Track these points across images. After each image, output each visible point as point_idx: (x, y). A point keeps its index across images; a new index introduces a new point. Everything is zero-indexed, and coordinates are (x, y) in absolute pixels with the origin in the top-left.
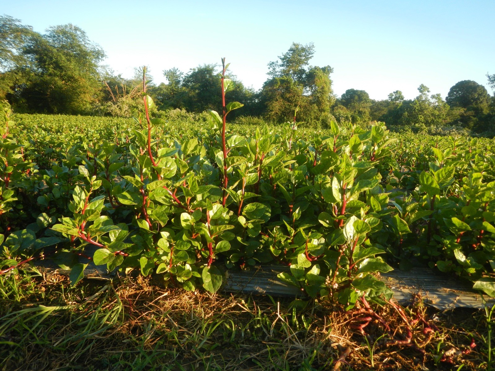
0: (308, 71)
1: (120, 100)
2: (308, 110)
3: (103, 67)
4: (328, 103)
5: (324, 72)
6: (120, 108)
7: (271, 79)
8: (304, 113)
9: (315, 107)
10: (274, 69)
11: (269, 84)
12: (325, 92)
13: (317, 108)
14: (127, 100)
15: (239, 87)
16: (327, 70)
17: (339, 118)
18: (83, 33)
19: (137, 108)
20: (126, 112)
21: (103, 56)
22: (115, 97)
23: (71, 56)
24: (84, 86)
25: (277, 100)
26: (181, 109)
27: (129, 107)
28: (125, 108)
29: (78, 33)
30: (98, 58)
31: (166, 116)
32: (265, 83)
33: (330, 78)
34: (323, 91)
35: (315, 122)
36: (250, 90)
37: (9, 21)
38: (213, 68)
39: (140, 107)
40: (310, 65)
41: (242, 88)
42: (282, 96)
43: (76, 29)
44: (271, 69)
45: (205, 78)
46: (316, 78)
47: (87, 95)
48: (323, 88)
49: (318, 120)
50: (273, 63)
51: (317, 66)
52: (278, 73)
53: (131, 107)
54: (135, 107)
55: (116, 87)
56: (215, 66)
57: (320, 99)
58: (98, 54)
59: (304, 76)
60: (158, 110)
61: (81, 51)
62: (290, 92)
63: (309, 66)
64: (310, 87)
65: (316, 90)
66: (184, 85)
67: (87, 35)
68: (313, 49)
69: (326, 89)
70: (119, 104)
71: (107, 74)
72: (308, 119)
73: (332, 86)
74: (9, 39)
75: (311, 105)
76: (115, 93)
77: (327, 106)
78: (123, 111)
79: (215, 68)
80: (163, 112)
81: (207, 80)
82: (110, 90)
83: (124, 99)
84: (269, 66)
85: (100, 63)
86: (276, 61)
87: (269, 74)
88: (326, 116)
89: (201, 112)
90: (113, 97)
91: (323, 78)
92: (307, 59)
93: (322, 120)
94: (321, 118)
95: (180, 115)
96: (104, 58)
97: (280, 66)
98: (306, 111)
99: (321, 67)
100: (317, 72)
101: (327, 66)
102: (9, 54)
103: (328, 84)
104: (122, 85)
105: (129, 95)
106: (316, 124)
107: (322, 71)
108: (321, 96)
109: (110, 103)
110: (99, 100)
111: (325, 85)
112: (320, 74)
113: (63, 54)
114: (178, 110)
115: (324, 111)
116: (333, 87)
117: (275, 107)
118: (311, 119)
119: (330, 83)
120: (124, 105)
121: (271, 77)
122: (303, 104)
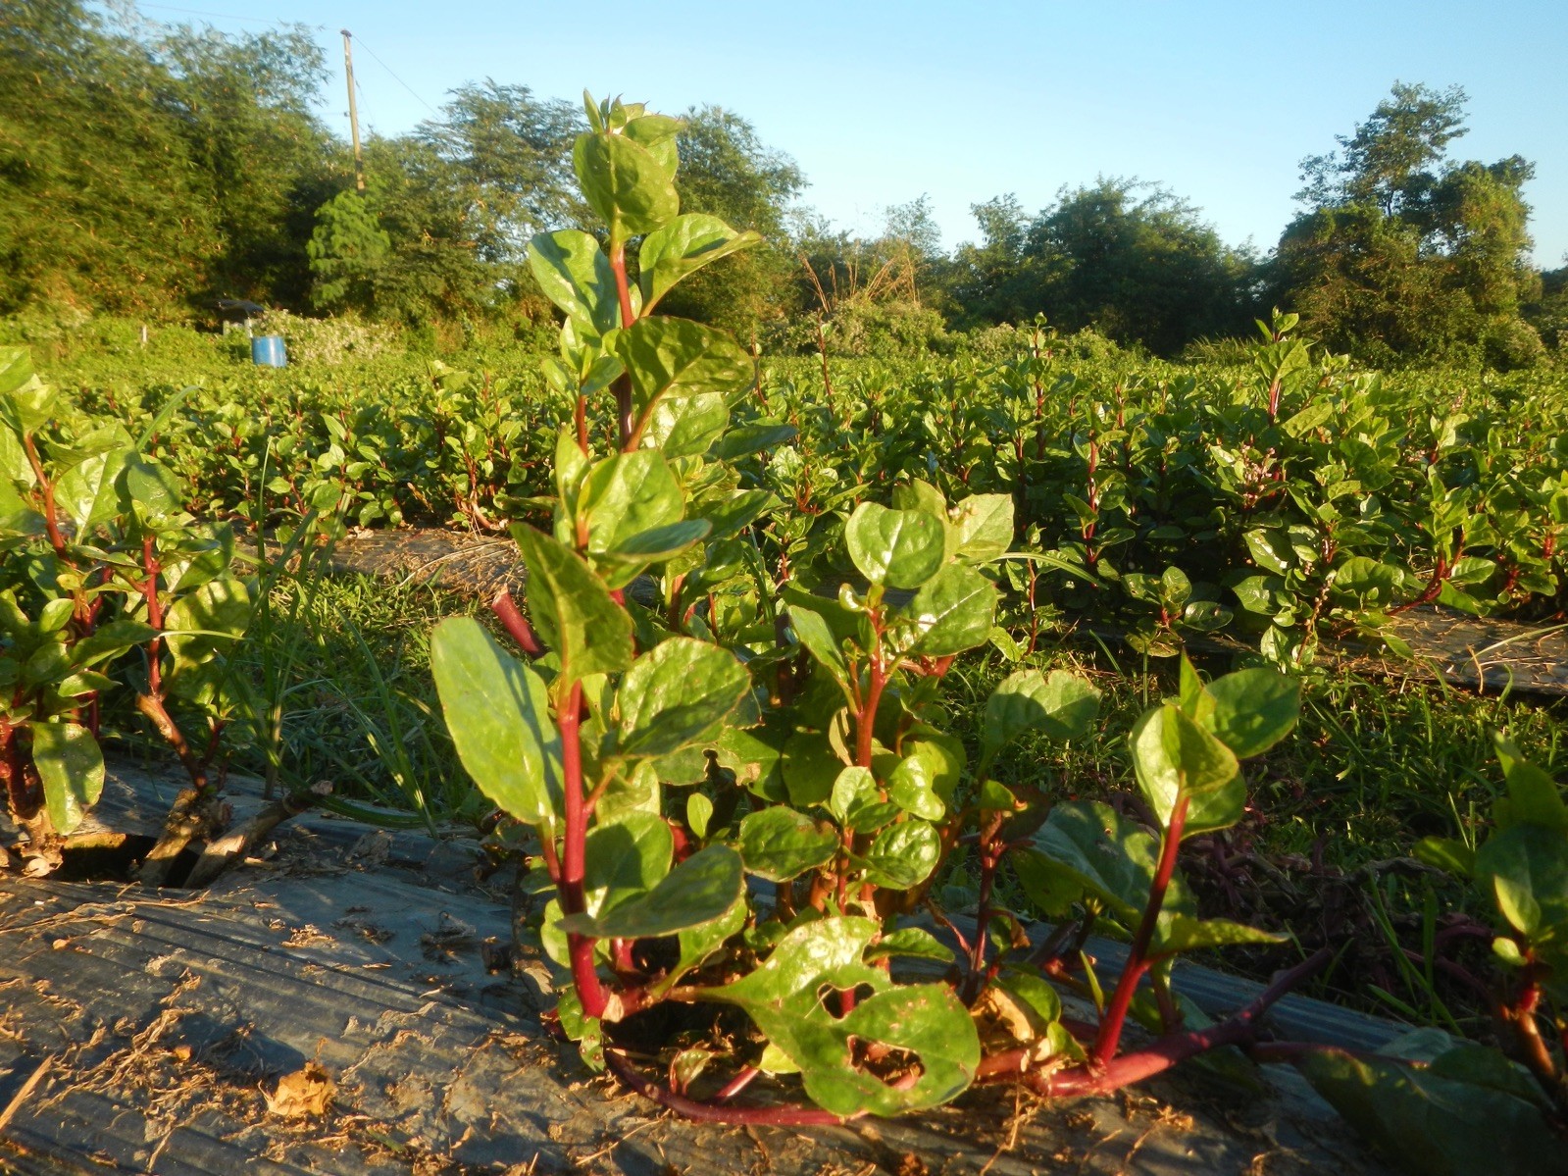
0: (1439, 177)
1: (841, 305)
2: (1436, 311)
3: (799, 213)
4: (1512, 285)
5: (1499, 180)
6: (840, 331)
7: (1312, 212)
8: (1420, 320)
9: (1464, 299)
10: (1320, 180)
11: (1301, 231)
12: (1501, 245)
13: (1469, 301)
14: (859, 305)
15: (1203, 246)
16: (1510, 172)
17: (1554, 330)
18: (746, 129)
19: (887, 326)
20: (858, 341)
21: (796, 182)
22: (828, 298)
23: (713, 193)
24: (746, 274)
25: (1325, 282)
26: (1015, 325)
27: (865, 324)
28: (855, 327)
29: (734, 129)
30: (784, 190)
31: (970, 348)
32: (1291, 227)
33: (1523, 199)
34: (1492, 244)
35: (1459, 348)
36: (1244, 253)
37: (564, 113)
38: (1121, 191)
39: (896, 324)
40: (1449, 158)
41: (1215, 248)
42: (1344, 268)
43: (730, 120)
44: (1310, 181)
45: (1092, 226)
46: (1468, 203)
47: (752, 297)
48: (1492, 233)
49: (1473, 340)
50: (1317, 161)
51: (1473, 158)
52: (1331, 194)
53: (873, 326)
54: (879, 325)
55: (832, 271)
56: (1129, 186)
57: (1483, 271)
58: (785, 179)
59: (1426, 196)
60: (948, 330)
61: (740, 176)
62: (1371, 254)
63: (1443, 163)
64: (1445, 230)
65: (1466, 243)
66: (1028, 251)
67: (754, 133)
68: (1463, 106)
69: (1505, 235)
70: (837, 318)
71: (810, 232)
72: (1435, 342)
73: (1529, 223)
74: (563, 162)
75: (1448, 291)
76: (827, 286)
77: (1507, 292)
78: (849, 339)
79: (1129, 194)
80: (963, 336)
81: (1100, 231)
82: (815, 279)
83: (851, 303)
84: (1303, 171)
85: (791, 203)
86: (1328, 152)
87: (1300, 196)
88: (1504, 329)
89: (1076, 331)
90: (823, 299)
91: (1493, 198)
92: (1438, 141)
93: (1488, 341)
94: (1482, 336)
95: (1012, 341)
96: (801, 189)
97: (1341, 169)
98: (1431, 312)
99: (1487, 163)
100: (1472, 179)
101: (1508, 156)
102: (563, 201)
103: (1513, 220)
104: (848, 263)
105: (866, 291)
106: (1465, 354)
107: (1489, 176)
108: (1487, 262)
109: (811, 317)
110: (785, 310)
111: (1499, 223)
112: (1485, 187)
113: (696, 191)
114: (1006, 327)
115: (1495, 310)
116: (1532, 229)
117: (1316, 304)
118: (1447, 342)
119: (1523, 213)
120: (853, 322)
121: (1308, 208)
122: (1419, 291)
